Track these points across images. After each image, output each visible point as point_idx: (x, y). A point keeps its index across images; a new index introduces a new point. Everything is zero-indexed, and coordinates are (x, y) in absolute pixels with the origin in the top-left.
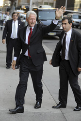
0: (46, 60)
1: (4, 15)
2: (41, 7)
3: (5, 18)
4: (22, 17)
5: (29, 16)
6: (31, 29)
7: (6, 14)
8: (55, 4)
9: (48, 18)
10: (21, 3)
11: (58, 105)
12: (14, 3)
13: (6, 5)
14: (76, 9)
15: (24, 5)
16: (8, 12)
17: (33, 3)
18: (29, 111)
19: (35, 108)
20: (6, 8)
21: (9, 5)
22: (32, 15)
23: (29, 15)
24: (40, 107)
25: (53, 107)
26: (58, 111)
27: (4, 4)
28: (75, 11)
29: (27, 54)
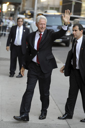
0: (56, 67)
1: (8, 21)
2: (46, 12)
3: (9, 23)
4: (26, 22)
5: (38, 21)
6: (40, 35)
7: (10, 19)
8: (61, 9)
9: (53, 24)
10: (25, 8)
11: (64, 116)
12: (18, 8)
13: (9, 9)
14: (83, 14)
15: (28, 9)
16: (12, 18)
17: (38, 8)
18: (33, 122)
19: (40, 118)
20: (10, 13)
21: (13, 10)
22: (42, 20)
23: (38, 19)
24: (45, 118)
25: (59, 118)
26: (64, 122)
27: (8, 9)
28: (82, 16)
29: (35, 59)
